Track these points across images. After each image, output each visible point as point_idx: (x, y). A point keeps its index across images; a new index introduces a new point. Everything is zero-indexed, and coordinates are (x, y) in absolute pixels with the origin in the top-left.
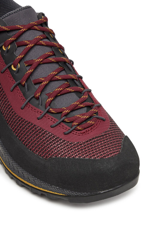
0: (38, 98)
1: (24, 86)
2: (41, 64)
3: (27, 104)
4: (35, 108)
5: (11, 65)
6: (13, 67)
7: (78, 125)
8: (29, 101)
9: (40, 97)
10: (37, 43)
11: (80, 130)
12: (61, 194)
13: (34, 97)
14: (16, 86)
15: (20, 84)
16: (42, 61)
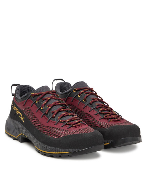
0: (54, 118)
1: (47, 114)
2: (54, 106)
3: (49, 120)
4: (53, 121)
5: (40, 108)
6: (41, 108)
7: (73, 125)
8: (50, 119)
9: (55, 117)
10: (51, 98)
11: (74, 127)
12: (68, 152)
13: (52, 117)
14: (43, 115)
15: (45, 114)
16: (54, 104)
